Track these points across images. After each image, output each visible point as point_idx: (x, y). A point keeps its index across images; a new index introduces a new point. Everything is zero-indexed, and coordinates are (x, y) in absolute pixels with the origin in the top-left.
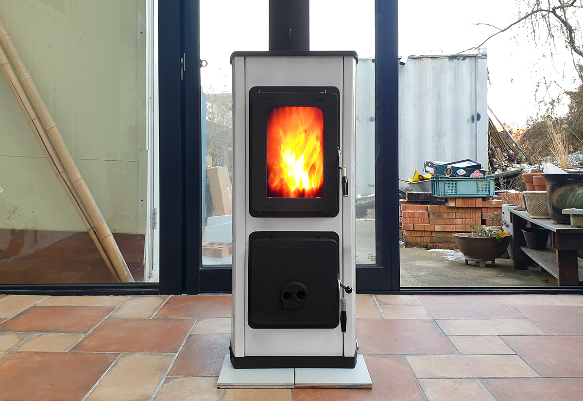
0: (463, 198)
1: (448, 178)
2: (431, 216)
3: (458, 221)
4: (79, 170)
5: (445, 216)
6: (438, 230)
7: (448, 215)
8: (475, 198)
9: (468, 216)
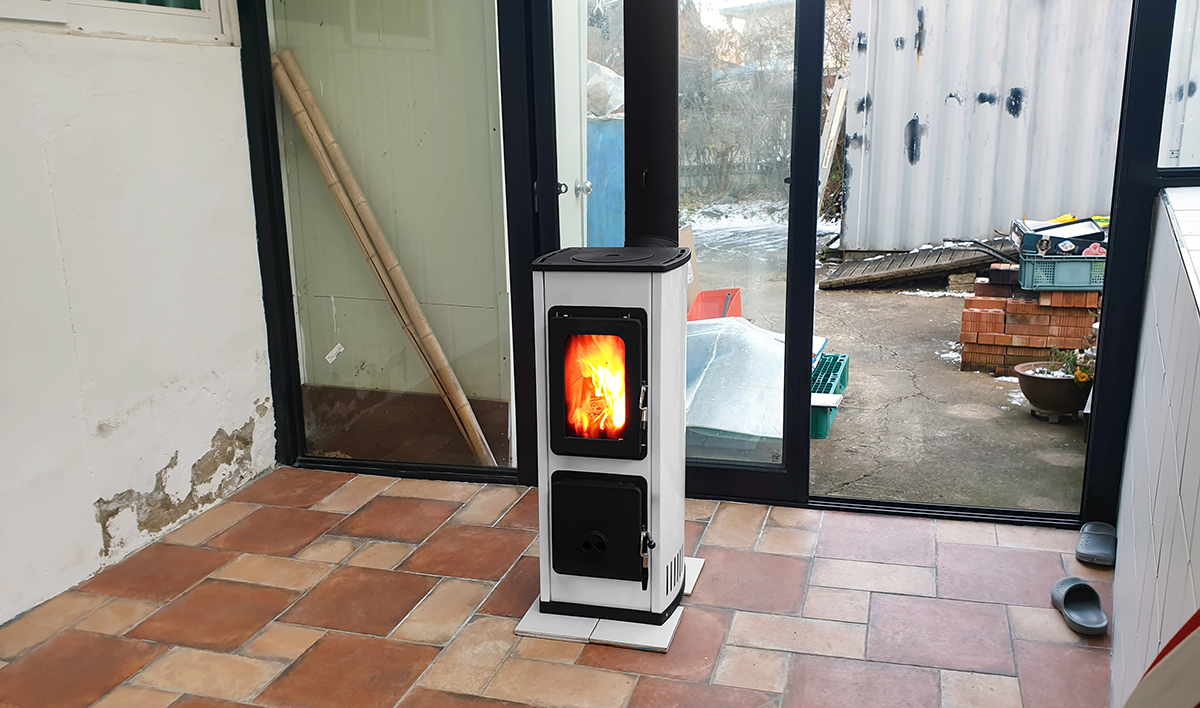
0: (1064, 292)
1: (1041, 257)
2: (1009, 321)
3: (1054, 330)
4: (428, 321)
5: (1033, 321)
6: (1017, 345)
7: (1037, 319)
8: (1086, 292)
9: (1071, 321)
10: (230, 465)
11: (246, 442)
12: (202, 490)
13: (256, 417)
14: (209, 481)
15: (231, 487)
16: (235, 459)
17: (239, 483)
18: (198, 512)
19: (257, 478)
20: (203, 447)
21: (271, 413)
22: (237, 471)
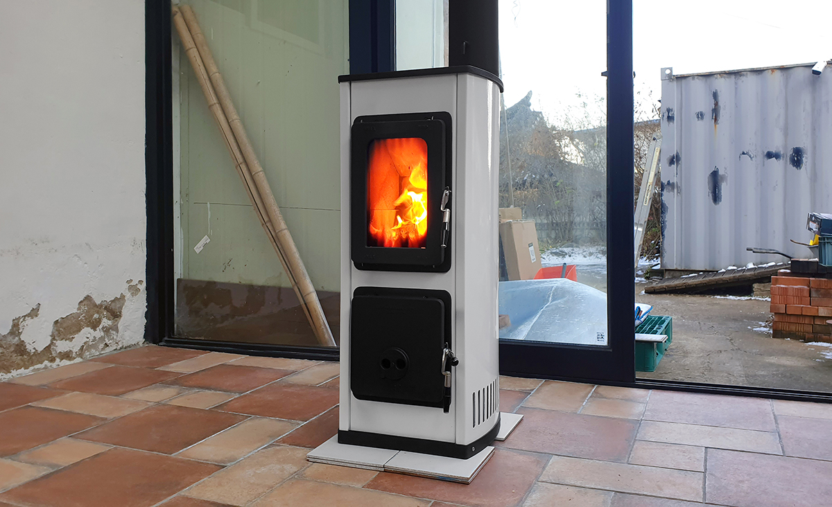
2: (814, 294)
4: (283, 219)
6: (823, 315)
10: (95, 330)
11: (115, 315)
12: (62, 346)
13: (128, 295)
14: (71, 340)
15: (93, 351)
16: (101, 327)
17: (103, 349)
18: (54, 365)
19: (123, 350)
20: (69, 307)
21: (143, 295)
22: (102, 339)
